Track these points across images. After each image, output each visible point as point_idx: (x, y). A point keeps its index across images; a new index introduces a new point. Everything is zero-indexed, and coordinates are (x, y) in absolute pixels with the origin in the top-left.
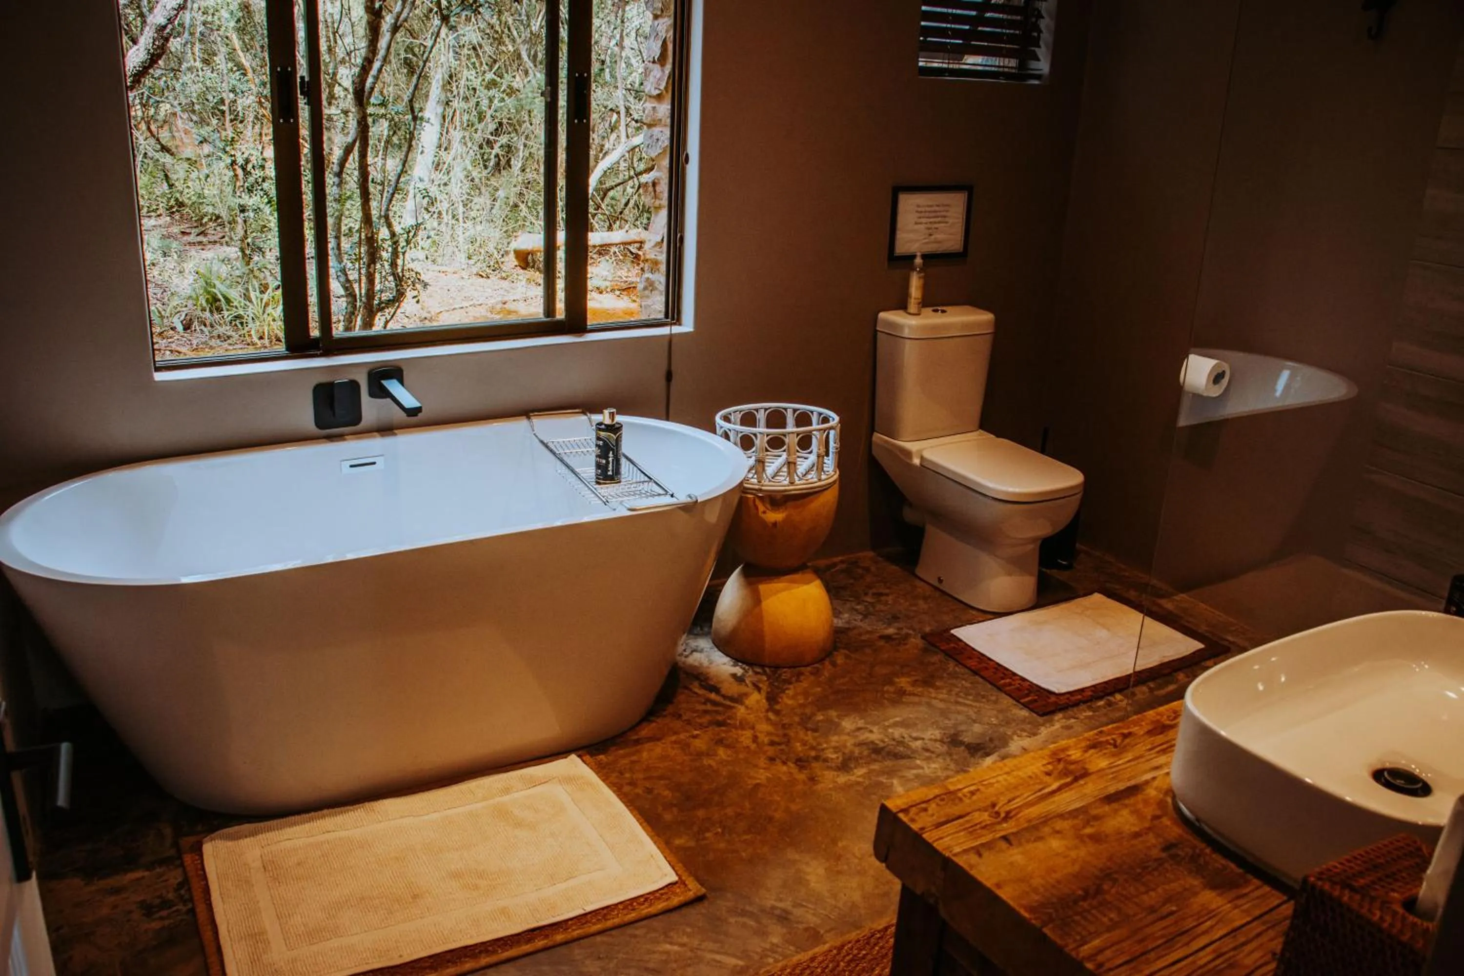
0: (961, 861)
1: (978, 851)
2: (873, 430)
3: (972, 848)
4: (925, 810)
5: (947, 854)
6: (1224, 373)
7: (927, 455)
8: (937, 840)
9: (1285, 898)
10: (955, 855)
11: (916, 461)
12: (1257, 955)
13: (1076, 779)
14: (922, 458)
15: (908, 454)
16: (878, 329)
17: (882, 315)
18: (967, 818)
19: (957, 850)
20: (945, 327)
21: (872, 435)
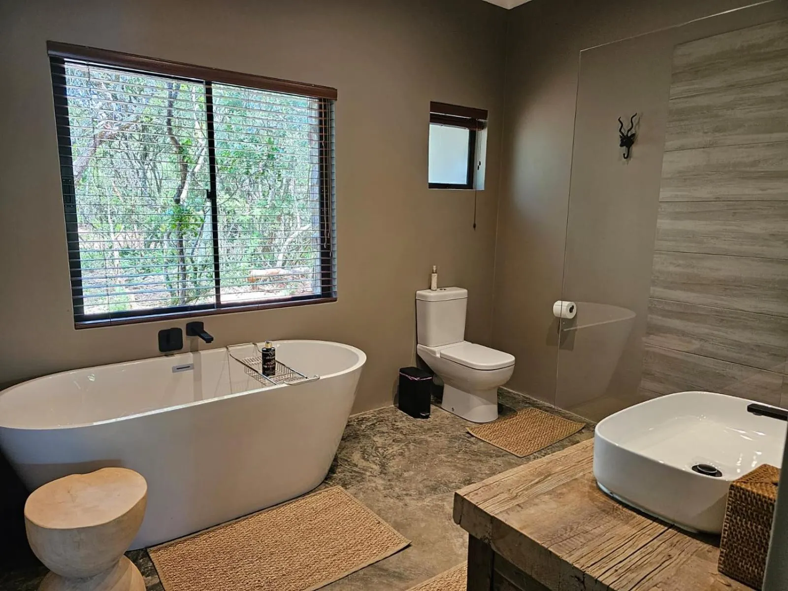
0: (500, 517)
1: (507, 511)
2: (417, 343)
3: (504, 511)
4: (477, 494)
5: (492, 515)
6: (573, 306)
7: (443, 352)
8: (486, 508)
9: (666, 528)
10: (496, 514)
11: (438, 355)
12: (660, 557)
13: (546, 477)
14: (441, 354)
15: (434, 353)
16: (417, 298)
17: (418, 292)
18: (498, 497)
19: (497, 512)
20: (445, 296)
21: (417, 345)
